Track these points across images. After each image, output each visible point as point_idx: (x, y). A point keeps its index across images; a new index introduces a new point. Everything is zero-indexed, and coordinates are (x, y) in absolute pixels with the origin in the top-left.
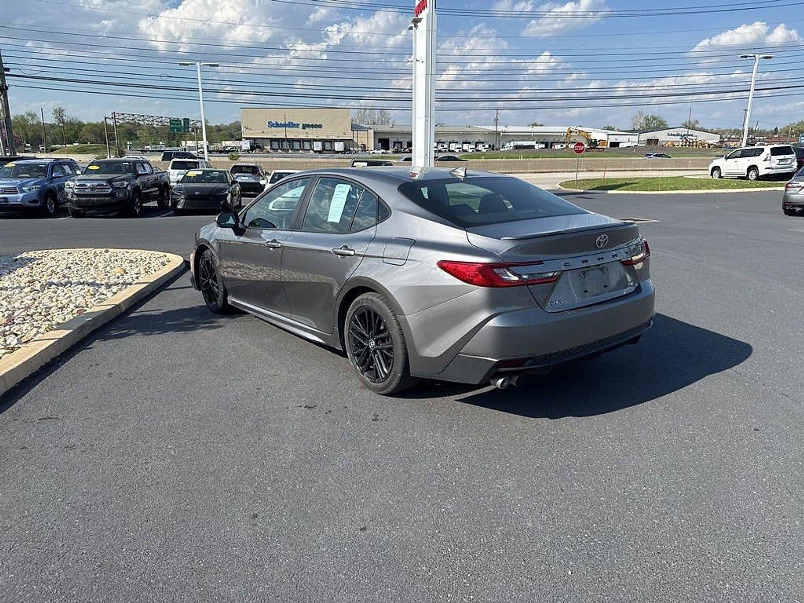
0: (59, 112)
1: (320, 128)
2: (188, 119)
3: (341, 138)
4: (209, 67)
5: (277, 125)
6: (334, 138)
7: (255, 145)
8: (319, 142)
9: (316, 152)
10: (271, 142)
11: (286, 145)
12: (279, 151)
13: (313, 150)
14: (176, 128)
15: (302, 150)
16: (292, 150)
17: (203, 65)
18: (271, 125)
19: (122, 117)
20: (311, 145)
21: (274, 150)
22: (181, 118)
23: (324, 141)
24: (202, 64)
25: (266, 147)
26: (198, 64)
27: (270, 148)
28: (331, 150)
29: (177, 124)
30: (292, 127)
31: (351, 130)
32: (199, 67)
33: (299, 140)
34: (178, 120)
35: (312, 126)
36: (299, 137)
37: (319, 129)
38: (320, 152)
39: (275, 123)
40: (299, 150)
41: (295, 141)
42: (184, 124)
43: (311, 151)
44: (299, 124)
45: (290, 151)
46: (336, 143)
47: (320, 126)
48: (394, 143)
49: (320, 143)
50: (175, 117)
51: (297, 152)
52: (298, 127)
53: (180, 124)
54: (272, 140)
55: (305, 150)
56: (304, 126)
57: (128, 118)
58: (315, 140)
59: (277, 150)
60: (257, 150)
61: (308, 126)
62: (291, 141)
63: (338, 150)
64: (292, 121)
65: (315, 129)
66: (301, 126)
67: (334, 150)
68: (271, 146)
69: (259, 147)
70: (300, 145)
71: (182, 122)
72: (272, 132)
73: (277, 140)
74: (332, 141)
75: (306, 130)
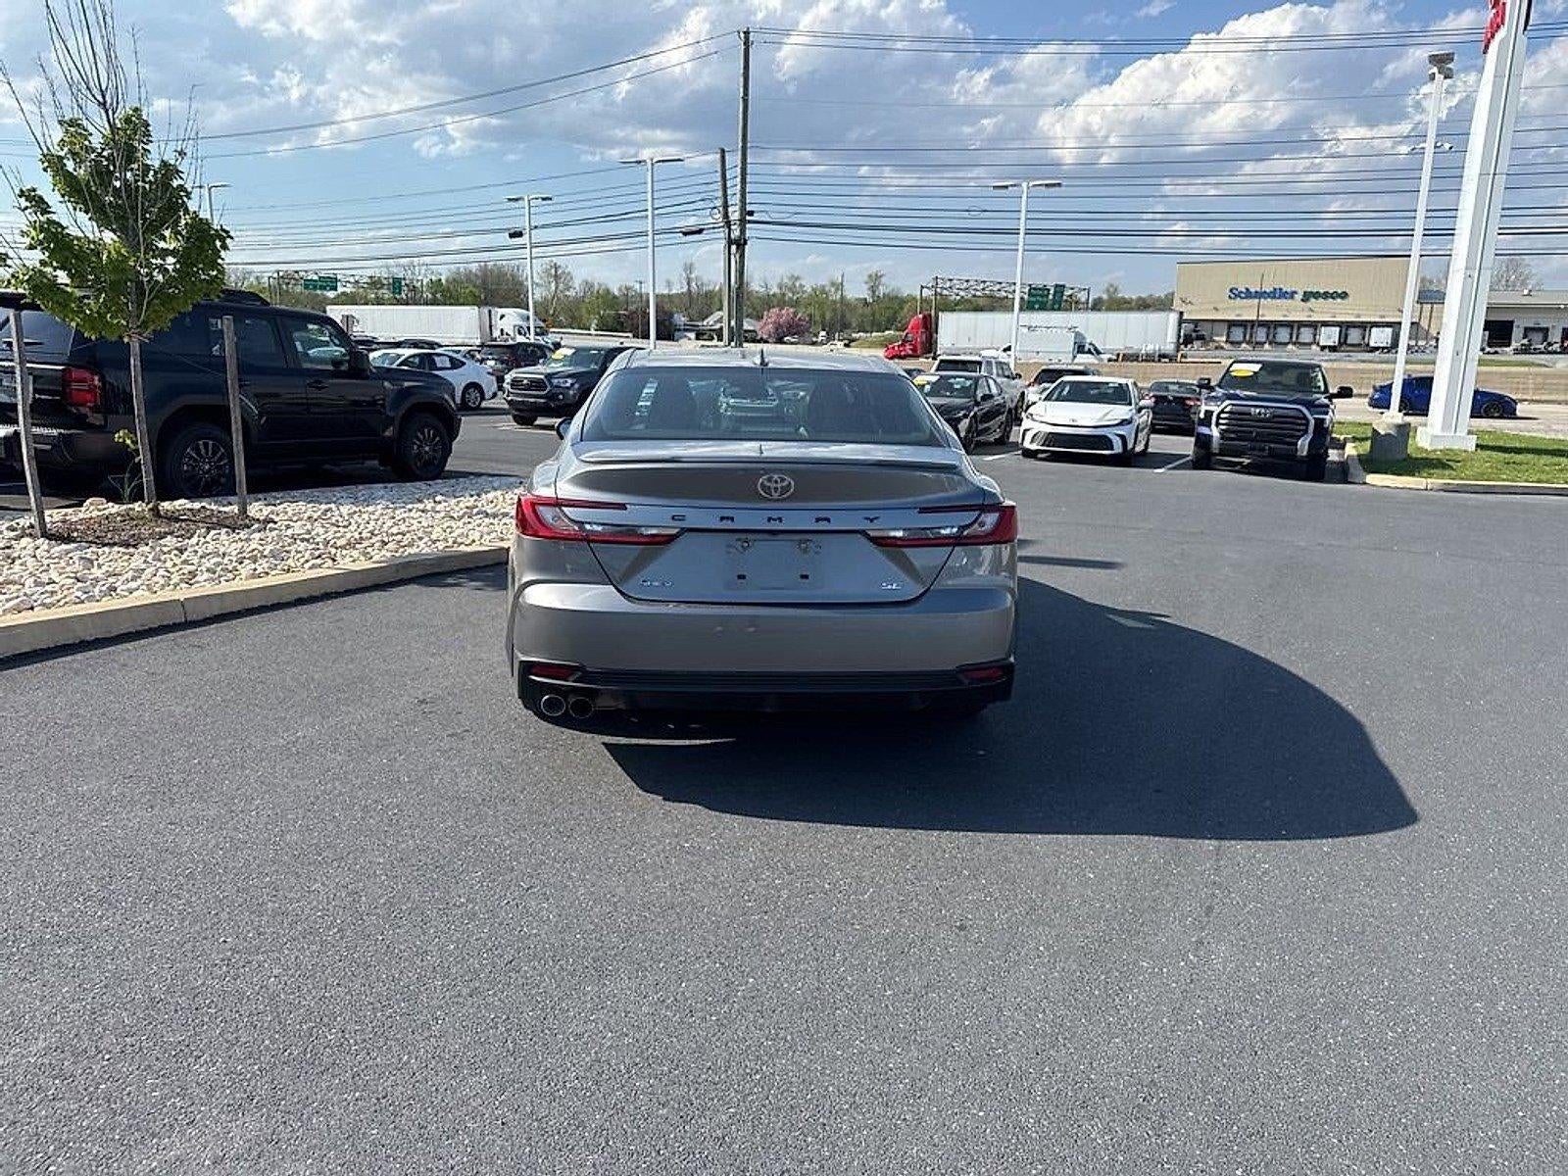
0: (875, 280)
1: (1342, 298)
2: (1064, 286)
3: (1387, 320)
4: (1043, 188)
5: (1249, 295)
6: (1372, 320)
7: (1194, 335)
8: (1333, 329)
9: (1323, 348)
10: (1229, 328)
11: (1261, 334)
12: (1244, 345)
13: (1318, 344)
14: (1038, 301)
15: (1294, 344)
16: (1270, 343)
17: (1035, 186)
18: (1235, 294)
19: (948, 284)
20: (1315, 335)
21: (1232, 343)
22: (1051, 283)
23: (1345, 326)
24: (1031, 185)
25: (1216, 338)
26: (1024, 185)
27: (1224, 339)
28: (1360, 345)
29: (1041, 296)
30: (1279, 298)
31: (1418, 302)
32: (1025, 190)
33: (1290, 325)
34: (1045, 289)
35: (1326, 295)
36: (1290, 318)
37: (1339, 300)
38: (1333, 349)
39: (1244, 290)
40: (1286, 344)
41: (1282, 325)
42: (1054, 295)
43: (1314, 347)
44: (1296, 292)
45: (1267, 346)
46: (1374, 330)
47: (1344, 295)
48: (1527, 330)
49: (1338, 329)
50: (1039, 282)
51: (1280, 348)
52: (1292, 297)
53: (1047, 296)
54: (1232, 324)
55: (1301, 344)
56: (1307, 297)
57: (957, 286)
58: (1325, 324)
59: (1239, 343)
60: (1197, 344)
61: (1316, 295)
62: (1271, 326)
63: (1376, 345)
64: (1282, 286)
65: (1331, 300)
66: (1299, 297)
67: (1368, 345)
68: (1228, 336)
69: (1201, 338)
70: (1291, 335)
71: (1052, 292)
72: (1234, 309)
73: (1243, 324)
74: (1366, 327)
75: (1309, 304)
